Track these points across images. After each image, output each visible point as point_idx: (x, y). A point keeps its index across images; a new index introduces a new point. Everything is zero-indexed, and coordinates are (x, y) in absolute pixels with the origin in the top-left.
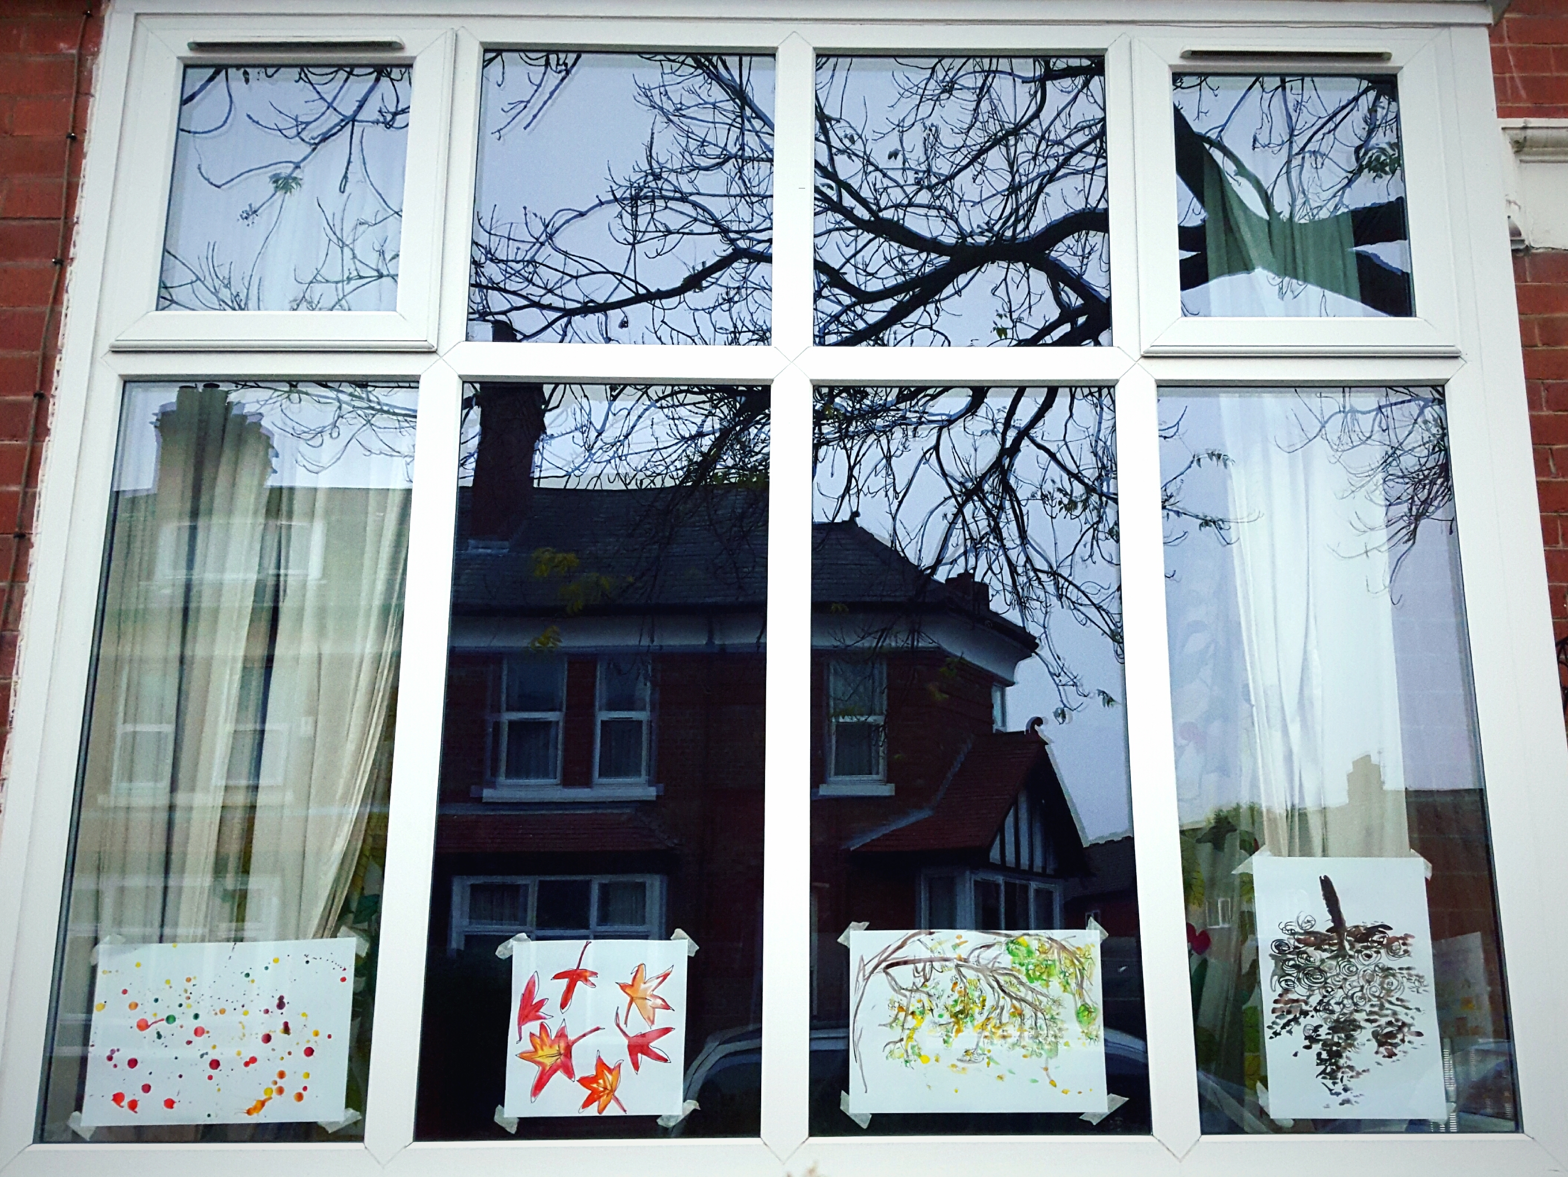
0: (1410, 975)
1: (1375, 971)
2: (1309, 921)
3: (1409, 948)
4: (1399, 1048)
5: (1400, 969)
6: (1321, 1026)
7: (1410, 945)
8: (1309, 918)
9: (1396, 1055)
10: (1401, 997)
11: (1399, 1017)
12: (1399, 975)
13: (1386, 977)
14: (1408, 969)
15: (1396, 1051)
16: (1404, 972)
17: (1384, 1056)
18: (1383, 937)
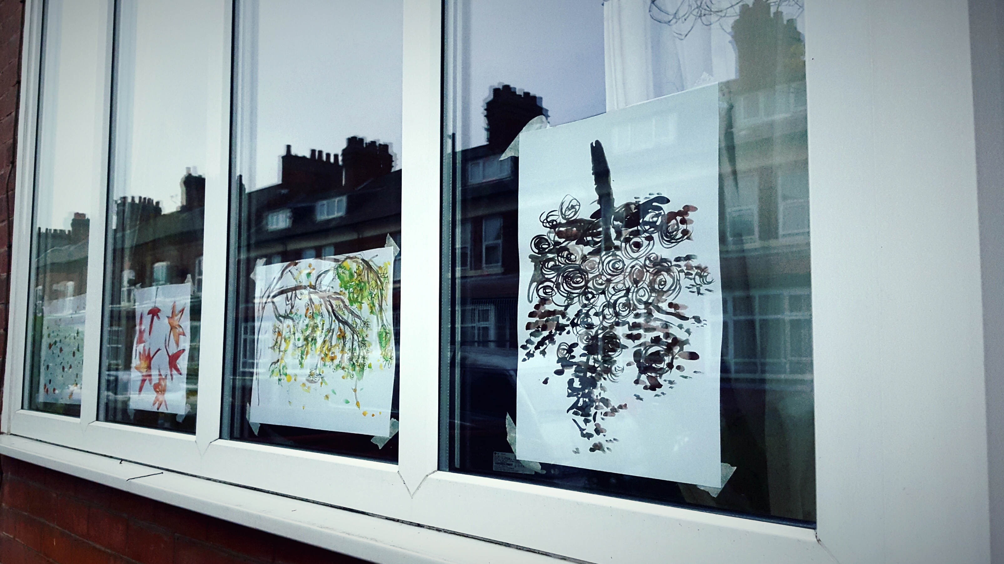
0: (689, 267)
1: (645, 265)
2: (573, 207)
3: (689, 227)
4: (664, 376)
5: (678, 259)
6: (575, 345)
7: (691, 222)
8: (574, 203)
9: (660, 386)
10: (674, 302)
11: (671, 331)
12: (675, 269)
13: (657, 273)
14: (688, 258)
15: (661, 381)
16: (682, 263)
17: (645, 388)
18: (657, 216)
